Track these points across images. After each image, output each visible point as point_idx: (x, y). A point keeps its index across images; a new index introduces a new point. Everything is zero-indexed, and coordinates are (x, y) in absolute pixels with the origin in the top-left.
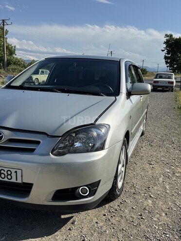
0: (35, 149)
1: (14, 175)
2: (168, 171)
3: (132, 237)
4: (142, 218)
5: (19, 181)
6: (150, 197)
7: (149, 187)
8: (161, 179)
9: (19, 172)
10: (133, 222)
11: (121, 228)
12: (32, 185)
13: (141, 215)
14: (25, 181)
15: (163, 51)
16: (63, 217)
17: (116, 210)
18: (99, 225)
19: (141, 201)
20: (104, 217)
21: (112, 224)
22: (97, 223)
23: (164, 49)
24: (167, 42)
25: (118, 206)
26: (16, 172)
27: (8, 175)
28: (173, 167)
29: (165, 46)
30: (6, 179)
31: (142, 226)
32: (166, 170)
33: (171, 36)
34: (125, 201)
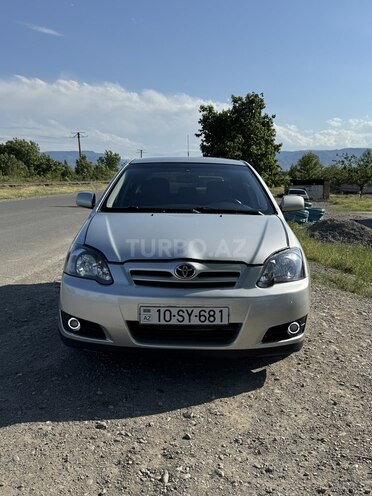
0: (236, 282)
1: (218, 315)
5: (225, 322)
9: (225, 311)
12: (241, 324)
14: (232, 321)
15: (198, 136)
23: (199, 133)
24: (204, 121)
26: (221, 311)
27: (210, 316)
29: (200, 127)
30: (207, 323)
33: (211, 109)
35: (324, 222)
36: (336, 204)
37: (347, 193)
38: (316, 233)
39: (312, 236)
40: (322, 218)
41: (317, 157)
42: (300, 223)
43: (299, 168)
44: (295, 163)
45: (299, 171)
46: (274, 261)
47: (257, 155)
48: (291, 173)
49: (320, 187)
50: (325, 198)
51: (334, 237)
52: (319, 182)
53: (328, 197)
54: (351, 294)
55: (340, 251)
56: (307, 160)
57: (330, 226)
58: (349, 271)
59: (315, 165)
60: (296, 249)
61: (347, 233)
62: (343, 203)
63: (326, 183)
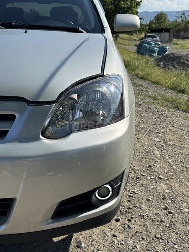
0: (8, 131)
2: (158, 140)
3: (176, 246)
4: (170, 213)
6: (160, 178)
7: (150, 166)
8: (156, 152)
10: (161, 221)
11: (152, 235)
13: (166, 208)
16: (56, 240)
17: (129, 208)
18: (119, 239)
19: (153, 187)
20: (119, 223)
21: (137, 232)
22: (114, 236)
25: (128, 201)
28: (160, 135)
31: (178, 225)
32: (155, 139)
34: (134, 192)
35: (168, 55)
36: (176, 44)
37: (184, 38)
38: (162, 63)
39: (159, 65)
40: (167, 53)
41: (166, 15)
42: (151, 56)
43: (154, 22)
44: (153, 19)
45: (154, 24)
46: (75, 96)
47: (124, 8)
48: (150, 25)
49: (167, 34)
50: (170, 41)
51: (173, 66)
52: (167, 30)
53: (172, 41)
54: (184, 115)
55: (177, 75)
56: (160, 17)
57: (171, 58)
58: (183, 92)
59: (165, 20)
60: (115, 77)
61: (183, 63)
62: (181, 44)
63: (171, 31)
